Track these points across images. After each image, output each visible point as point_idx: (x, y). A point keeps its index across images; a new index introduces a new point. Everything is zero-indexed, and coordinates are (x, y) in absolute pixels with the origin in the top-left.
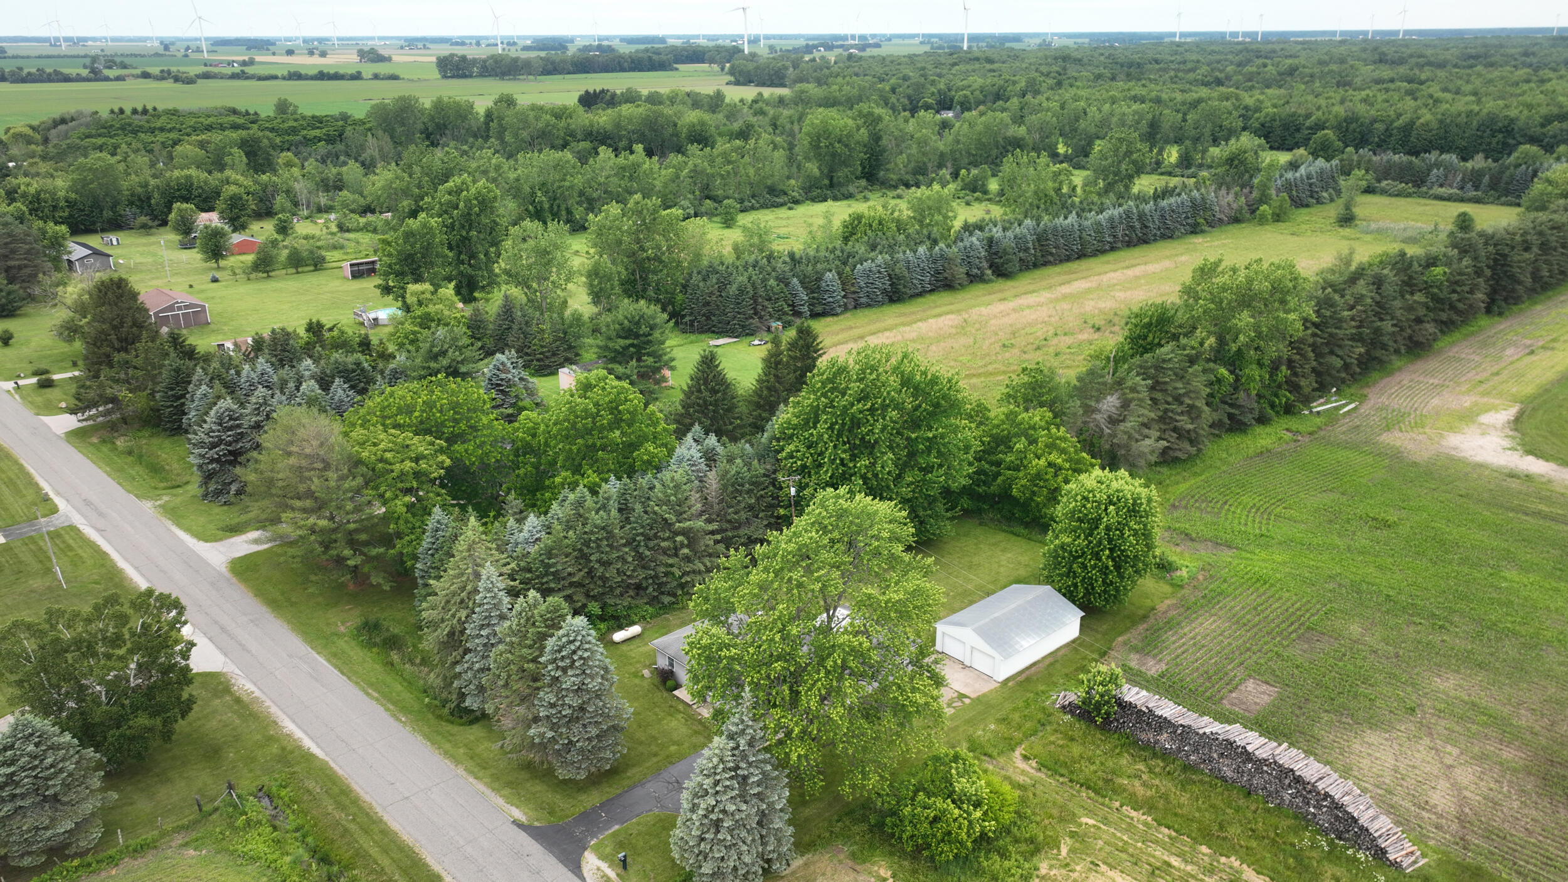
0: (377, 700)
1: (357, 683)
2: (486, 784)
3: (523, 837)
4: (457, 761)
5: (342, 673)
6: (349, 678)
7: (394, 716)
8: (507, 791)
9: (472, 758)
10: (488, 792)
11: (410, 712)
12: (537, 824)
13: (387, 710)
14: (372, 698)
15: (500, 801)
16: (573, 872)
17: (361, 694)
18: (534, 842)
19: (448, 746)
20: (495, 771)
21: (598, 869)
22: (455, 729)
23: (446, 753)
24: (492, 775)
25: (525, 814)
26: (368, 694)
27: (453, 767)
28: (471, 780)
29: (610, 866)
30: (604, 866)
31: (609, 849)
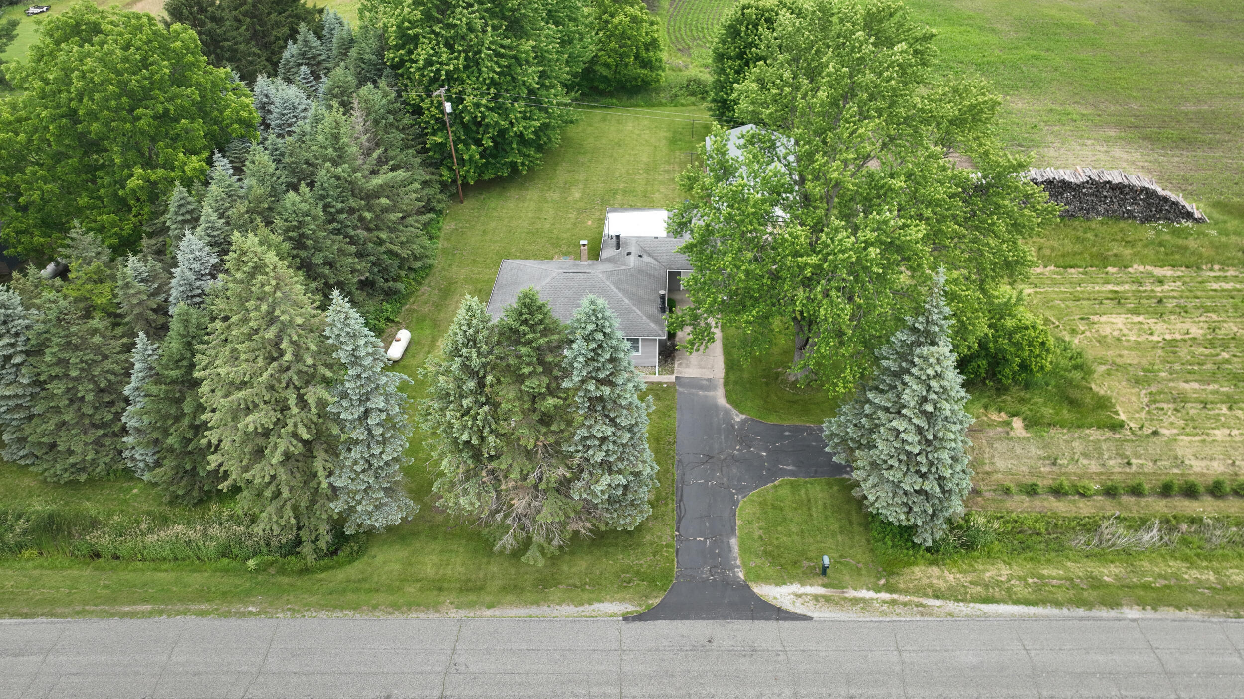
0: (161, 613)
1: (78, 613)
2: (511, 604)
3: (663, 627)
4: (436, 607)
5: (26, 616)
6: (53, 615)
7: (228, 614)
8: (555, 593)
9: (440, 589)
10: (534, 610)
11: (248, 593)
12: (655, 601)
13: (202, 614)
14: (150, 614)
15: (568, 610)
16: (785, 619)
17: (115, 622)
18: (687, 622)
19: (381, 597)
20: (499, 583)
21: (799, 596)
22: (353, 570)
23: (396, 607)
24: (504, 589)
25: (622, 600)
26: (132, 615)
27: (433, 616)
28: (488, 613)
29: (802, 585)
30: (796, 588)
31: (768, 569)
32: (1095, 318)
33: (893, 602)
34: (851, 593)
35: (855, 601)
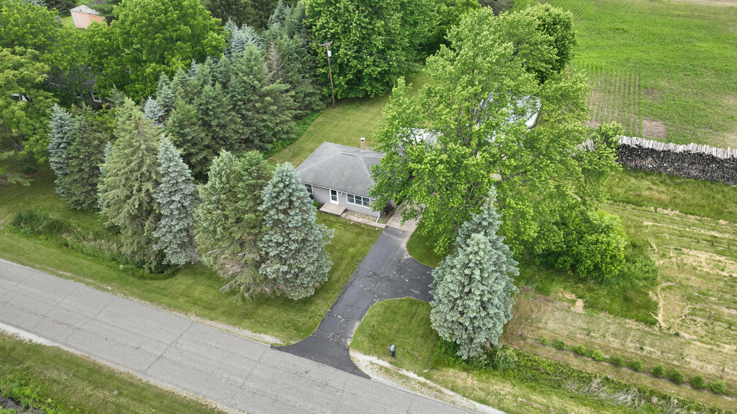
0: (73, 278)
1: (42, 269)
2: (223, 322)
3: (289, 357)
4: (186, 311)
5: (23, 264)
6: (32, 267)
7: (98, 288)
8: (247, 322)
9: (195, 304)
10: (231, 328)
11: (112, 280)
12: (293, 342)
13: (88, 284)
14: (67, 278)
15: (248, 333)
16: (355, 374)
17: (53, 277)
18: (302, 359)
19: (166, 300)
20: (224, 309)
21: (372, 363)
22: (162, 283)
23: (169, 306)
24: (224, 313)
25: (276, 337)
26: (61, 276)
27: (183, 316)
28: (208, 322)
29: (379, 358)
30: (374, 359)
31: (366, 344)
32: (685, 250)
33: (424, 385)
34: (404, 372)
35: (402, 377)
